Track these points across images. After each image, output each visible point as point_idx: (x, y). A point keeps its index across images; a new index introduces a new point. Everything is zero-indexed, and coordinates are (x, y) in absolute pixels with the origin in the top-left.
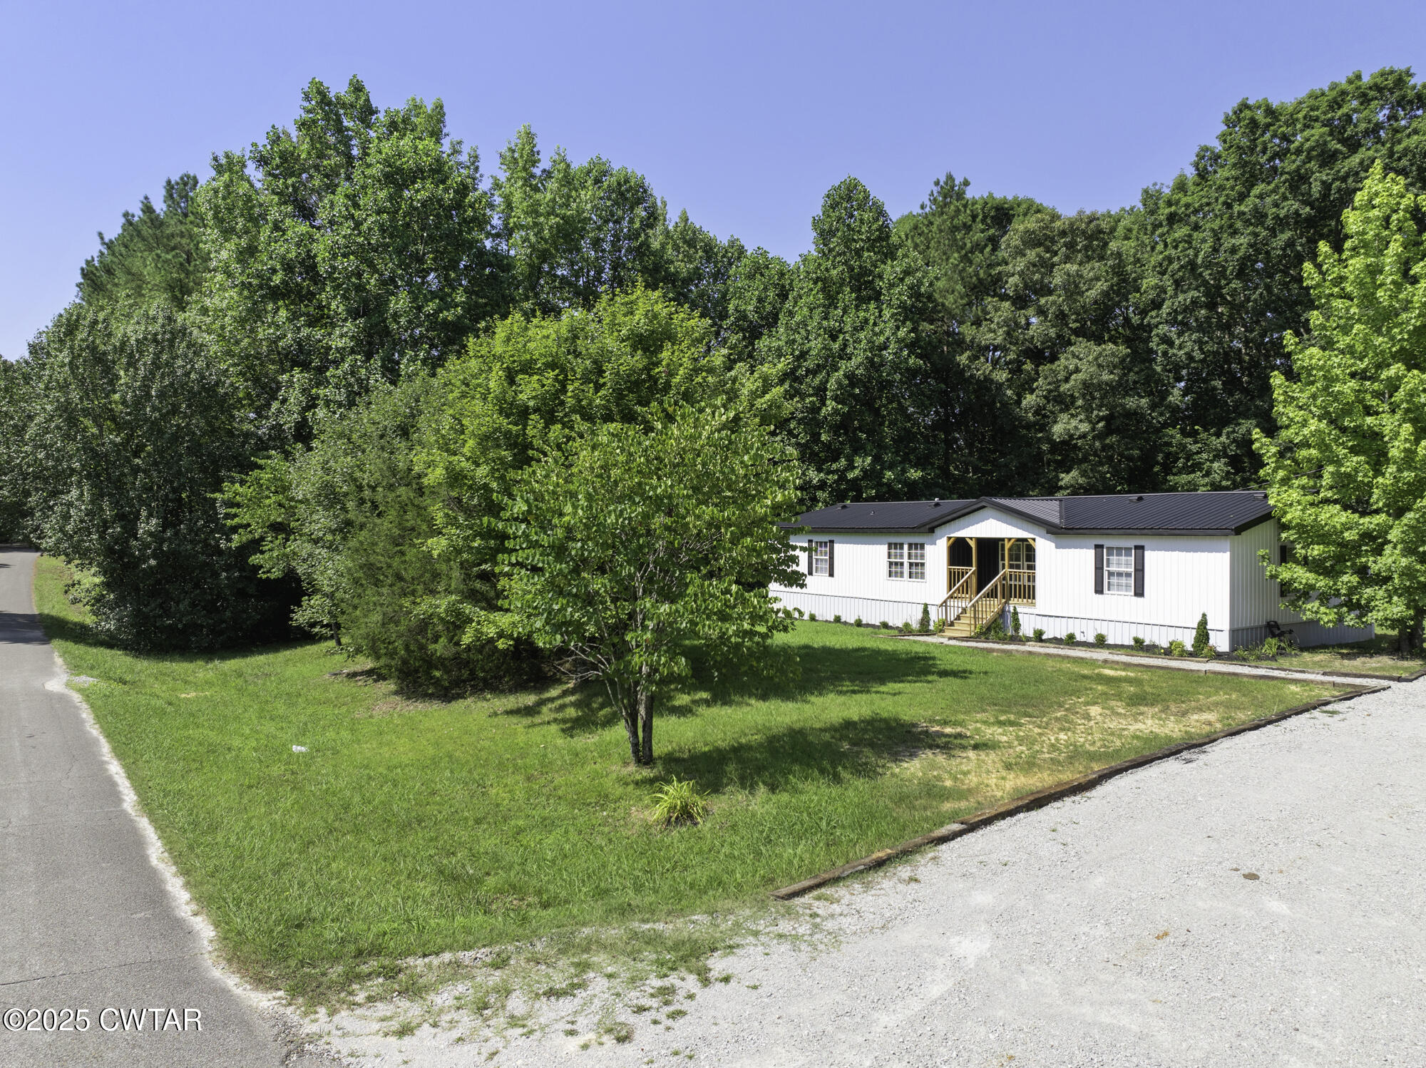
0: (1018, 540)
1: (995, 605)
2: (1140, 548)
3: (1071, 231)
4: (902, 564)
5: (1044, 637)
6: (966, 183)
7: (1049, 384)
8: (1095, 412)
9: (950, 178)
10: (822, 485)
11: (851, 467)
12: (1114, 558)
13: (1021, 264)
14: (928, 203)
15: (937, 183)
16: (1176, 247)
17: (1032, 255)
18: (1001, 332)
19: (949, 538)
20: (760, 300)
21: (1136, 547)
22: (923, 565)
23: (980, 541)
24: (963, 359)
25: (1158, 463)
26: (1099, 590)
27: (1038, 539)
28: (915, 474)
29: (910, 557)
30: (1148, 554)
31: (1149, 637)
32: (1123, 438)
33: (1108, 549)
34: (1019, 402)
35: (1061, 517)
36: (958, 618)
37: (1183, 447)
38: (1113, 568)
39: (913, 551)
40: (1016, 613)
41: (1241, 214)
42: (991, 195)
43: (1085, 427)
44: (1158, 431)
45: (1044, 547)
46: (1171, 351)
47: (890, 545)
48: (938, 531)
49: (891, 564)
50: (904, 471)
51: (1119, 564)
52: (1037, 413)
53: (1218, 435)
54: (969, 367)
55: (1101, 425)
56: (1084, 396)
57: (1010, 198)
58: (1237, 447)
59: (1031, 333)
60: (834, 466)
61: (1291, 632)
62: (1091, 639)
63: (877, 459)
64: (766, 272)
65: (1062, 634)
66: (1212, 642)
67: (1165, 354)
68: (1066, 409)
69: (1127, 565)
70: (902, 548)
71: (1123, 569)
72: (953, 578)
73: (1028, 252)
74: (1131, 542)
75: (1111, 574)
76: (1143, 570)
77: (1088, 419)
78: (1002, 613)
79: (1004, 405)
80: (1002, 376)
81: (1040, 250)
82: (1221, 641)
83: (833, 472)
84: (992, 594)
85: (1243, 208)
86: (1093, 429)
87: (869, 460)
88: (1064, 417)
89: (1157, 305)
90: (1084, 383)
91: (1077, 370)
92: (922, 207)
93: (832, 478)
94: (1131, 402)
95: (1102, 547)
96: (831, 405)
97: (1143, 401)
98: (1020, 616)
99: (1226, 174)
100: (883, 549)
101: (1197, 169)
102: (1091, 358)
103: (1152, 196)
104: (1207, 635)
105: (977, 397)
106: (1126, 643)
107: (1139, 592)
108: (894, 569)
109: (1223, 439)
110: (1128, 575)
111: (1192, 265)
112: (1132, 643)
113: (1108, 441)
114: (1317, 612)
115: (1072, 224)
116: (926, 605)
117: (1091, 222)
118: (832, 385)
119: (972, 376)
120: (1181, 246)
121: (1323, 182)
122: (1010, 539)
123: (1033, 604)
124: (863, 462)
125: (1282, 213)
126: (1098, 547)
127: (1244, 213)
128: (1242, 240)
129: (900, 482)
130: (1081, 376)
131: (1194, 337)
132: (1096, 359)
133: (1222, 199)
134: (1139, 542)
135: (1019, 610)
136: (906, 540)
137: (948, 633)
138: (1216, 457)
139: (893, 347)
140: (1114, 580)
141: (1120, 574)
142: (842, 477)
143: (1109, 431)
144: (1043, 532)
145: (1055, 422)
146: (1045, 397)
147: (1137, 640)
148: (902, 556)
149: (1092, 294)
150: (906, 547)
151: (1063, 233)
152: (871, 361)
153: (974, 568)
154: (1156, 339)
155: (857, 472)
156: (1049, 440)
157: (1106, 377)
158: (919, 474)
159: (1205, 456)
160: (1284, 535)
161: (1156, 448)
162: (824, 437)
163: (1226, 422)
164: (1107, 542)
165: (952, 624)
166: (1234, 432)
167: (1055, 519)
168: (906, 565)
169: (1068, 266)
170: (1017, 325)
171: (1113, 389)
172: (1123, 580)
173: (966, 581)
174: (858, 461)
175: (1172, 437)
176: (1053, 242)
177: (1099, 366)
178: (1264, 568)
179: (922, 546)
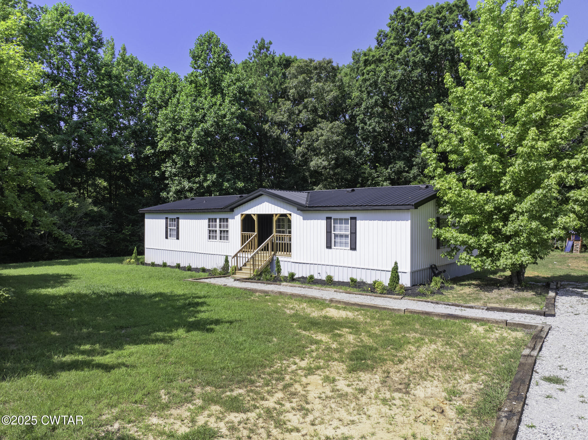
0: (282, 215)
1: (266, 256)
2: (354, 219)
3: (320, 68)
4: (216, 231)
5: (296, 277)
6: (270, 43)
7: (309, 141)
8: (330, 156)
9: (263, 40)
10: (191, 190)
11: (205, 180)
12: (338, 226)
13: (295, 82)
14: (252, 52)
15: (256, 42)
16: (368, 74)
17: (301, 78)
18: (285, 115)
19: (242, 215)
20: (163, 93)
21: (352, 218)
22: (227, 231)
23: (260, 216)
24: (266, 127)
25: (359, 183)
26: (329, 246)
27: (292, 214)
28: (240, 185)
29: (220, 227)
30: (358, 222)
31: (359, 276)
32: (344, 170)
33: (334, 219)
34: (294, 151)
35: (307, 201)
36: (245, 265)
37: (370, 174)
38: (337, 232)
39: (222, 223)
40: (278, 262)
41: (398, 59)
42: (284, 54)
43: (325, 163)
44: (359, 167)
45: (296, 219)
46: (365, 127)
47: (209, 219)
48: (236, 210)
49: (210, 231)
50: (235, 183)
51: (341, 229)
52: (303, 156)
53: (387, 169)
54: (269, 131)
55: (333, 162)
56: (325, 148)
57: (293, 57)
58: (395, 174)
59: (300, 117)
60: (197, 180)
61: (444, 271)
62: (324, 278)
63: (219, 176)
64: (166, 78)
65: (307, 274)
66: (401, 282)
67: (363, 128)
68: (317, 155)
69: (346, 230)
70: (216, 221)
71: (343, 233)
72: (244, 239)
73: (299, 77)
74: (348, 215)
75: (336, 236)
76: (355, 233)
77: (327, 160)
78: (271, 262)
79: (287, 152)
80: (286, 136)
81: (304, 75)
82: (405, 280)
83: (196, 183)
84: (266, 249)
85: (399, 56)
86: (329, 165)
87: (215, 176)
88: (315, 158)
89: (358, 105)
90: (325, 141)
91: (322, 135)
92: (250, 54)
93: (195, 186)
94: (347, 153)
95: (330, 218)
96: (194, 145)
97: (352, 152)
98: (281, 264)
99: (391, 42)
100: (204, 223)
101: (378, 41)
102: (328, 129)
103: (357, 55)
104: (398, 276)
105: (274, 147)
106: (345, 281)
107: (353, 248)
108: (212, 234)
109: (389, 170)
110: (346, 236)
111: (375, 83)
112: (349, 280)
113: (336, 171)
114: (469, 260)
115: (320, 64)
116: (227, 257)
117: (328, 63)
118: (195, 135)
119: (271, 136)
120: (370, 74)
121: (435, 45)
122: (276, 215)
123: (290, 256)
124: (212, 177)
125: (417, 60)
126: (328, 219)
127: (399, 59)
128: (399, 72)
129: (232, 188)
130: (324, 137)
131: (376, 120)
132: (331, 129)
133: (389, 53)
134: (353, 215)
135: (280, 259)
136: (218, 216)
137: (238, 275)
138: (385, 180)
139: (228, 116)
140: (338, 240)
141: (341, 236)
142: (201, 186)
143: (337, 166)
144: (295, 209)
145: (312, 161)
146: (307, 149)
147: (352, 280)
148: (216, 226)
149: (329, 97)
150: (218, 220)
151: (316, 68)
152: (217, 123)
153: (256, 233)
154: (358, 121)
155: (208, 182)
156: (309, 169)
157: (335, 138)
158: (243, 184)
159: (380, 179)
160: (441, 210)
161: (358, 176)
162: (191, 164)
163: (390, 163)
164: (334, 215)
165: (241, 269)
166: (394, 167)
167: (303, 202)
168: (218, 232)
169: (318, 83)
170: (294, 113)
171: (338, 145)
172: (344, 240)
173: (251, 241)
174: (209, 177)
175: (366, 169)
176: (311, 73)
177: (332, 133)
178: (432, 231)
179: (227, 221)
